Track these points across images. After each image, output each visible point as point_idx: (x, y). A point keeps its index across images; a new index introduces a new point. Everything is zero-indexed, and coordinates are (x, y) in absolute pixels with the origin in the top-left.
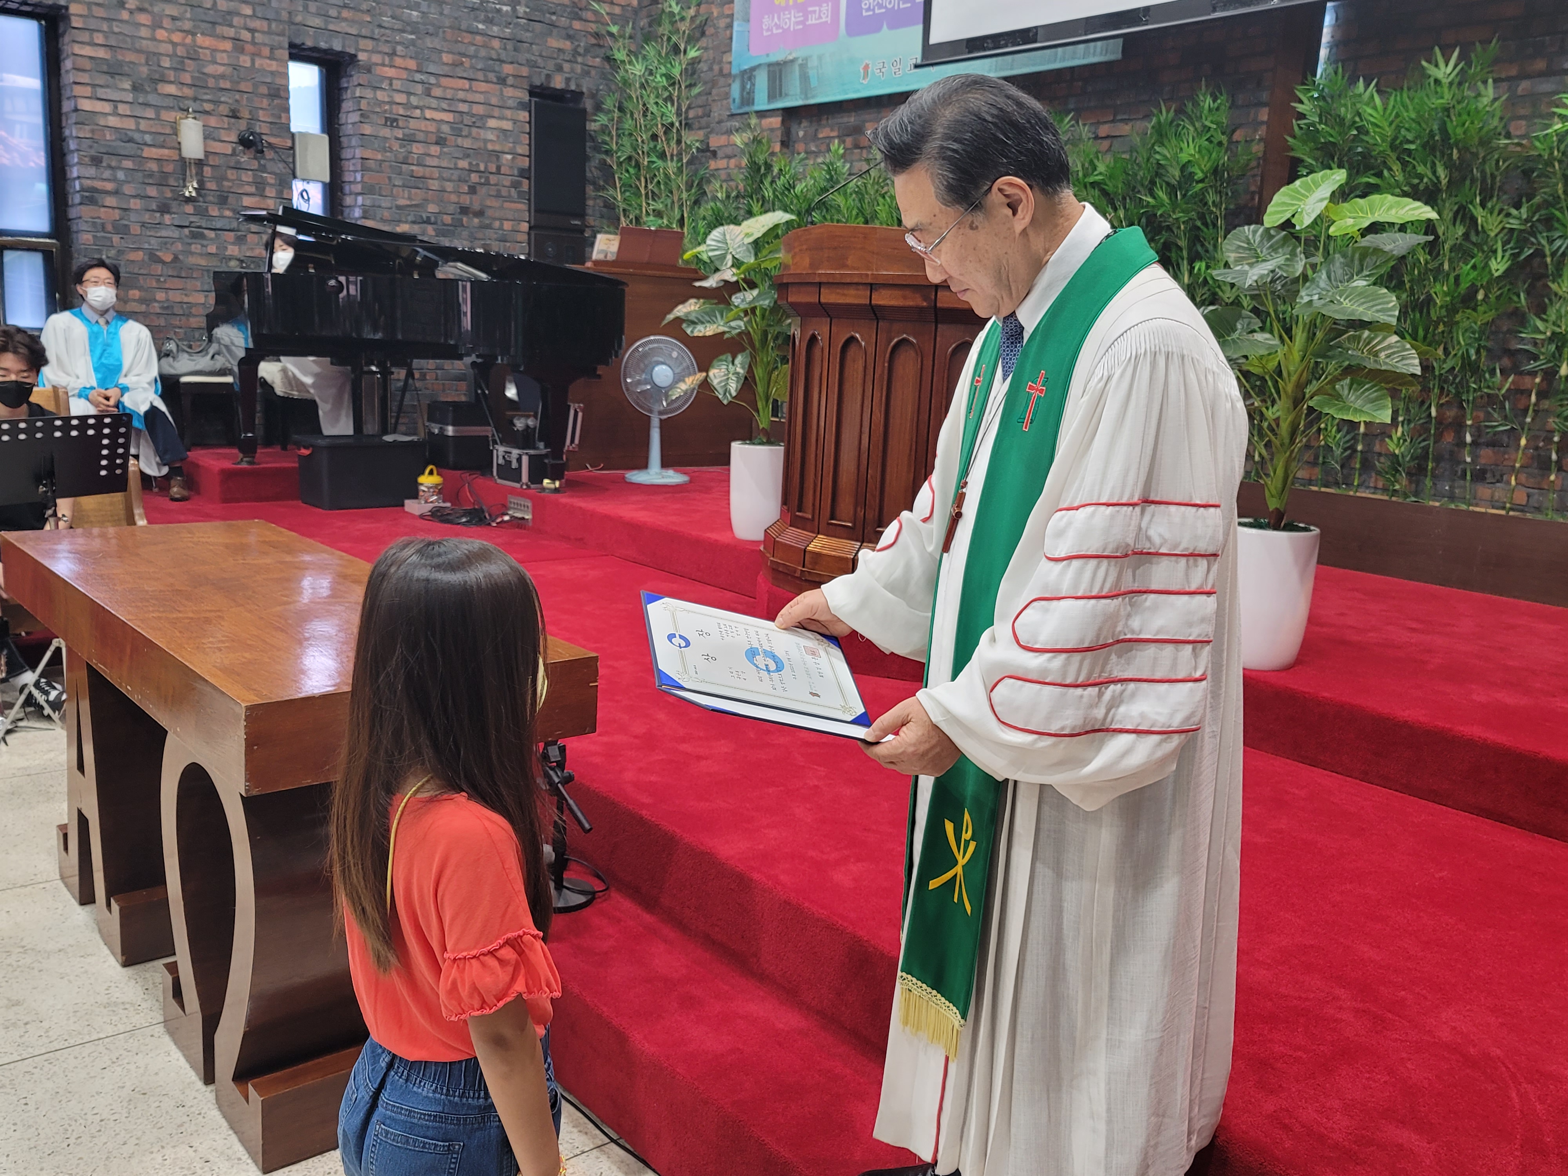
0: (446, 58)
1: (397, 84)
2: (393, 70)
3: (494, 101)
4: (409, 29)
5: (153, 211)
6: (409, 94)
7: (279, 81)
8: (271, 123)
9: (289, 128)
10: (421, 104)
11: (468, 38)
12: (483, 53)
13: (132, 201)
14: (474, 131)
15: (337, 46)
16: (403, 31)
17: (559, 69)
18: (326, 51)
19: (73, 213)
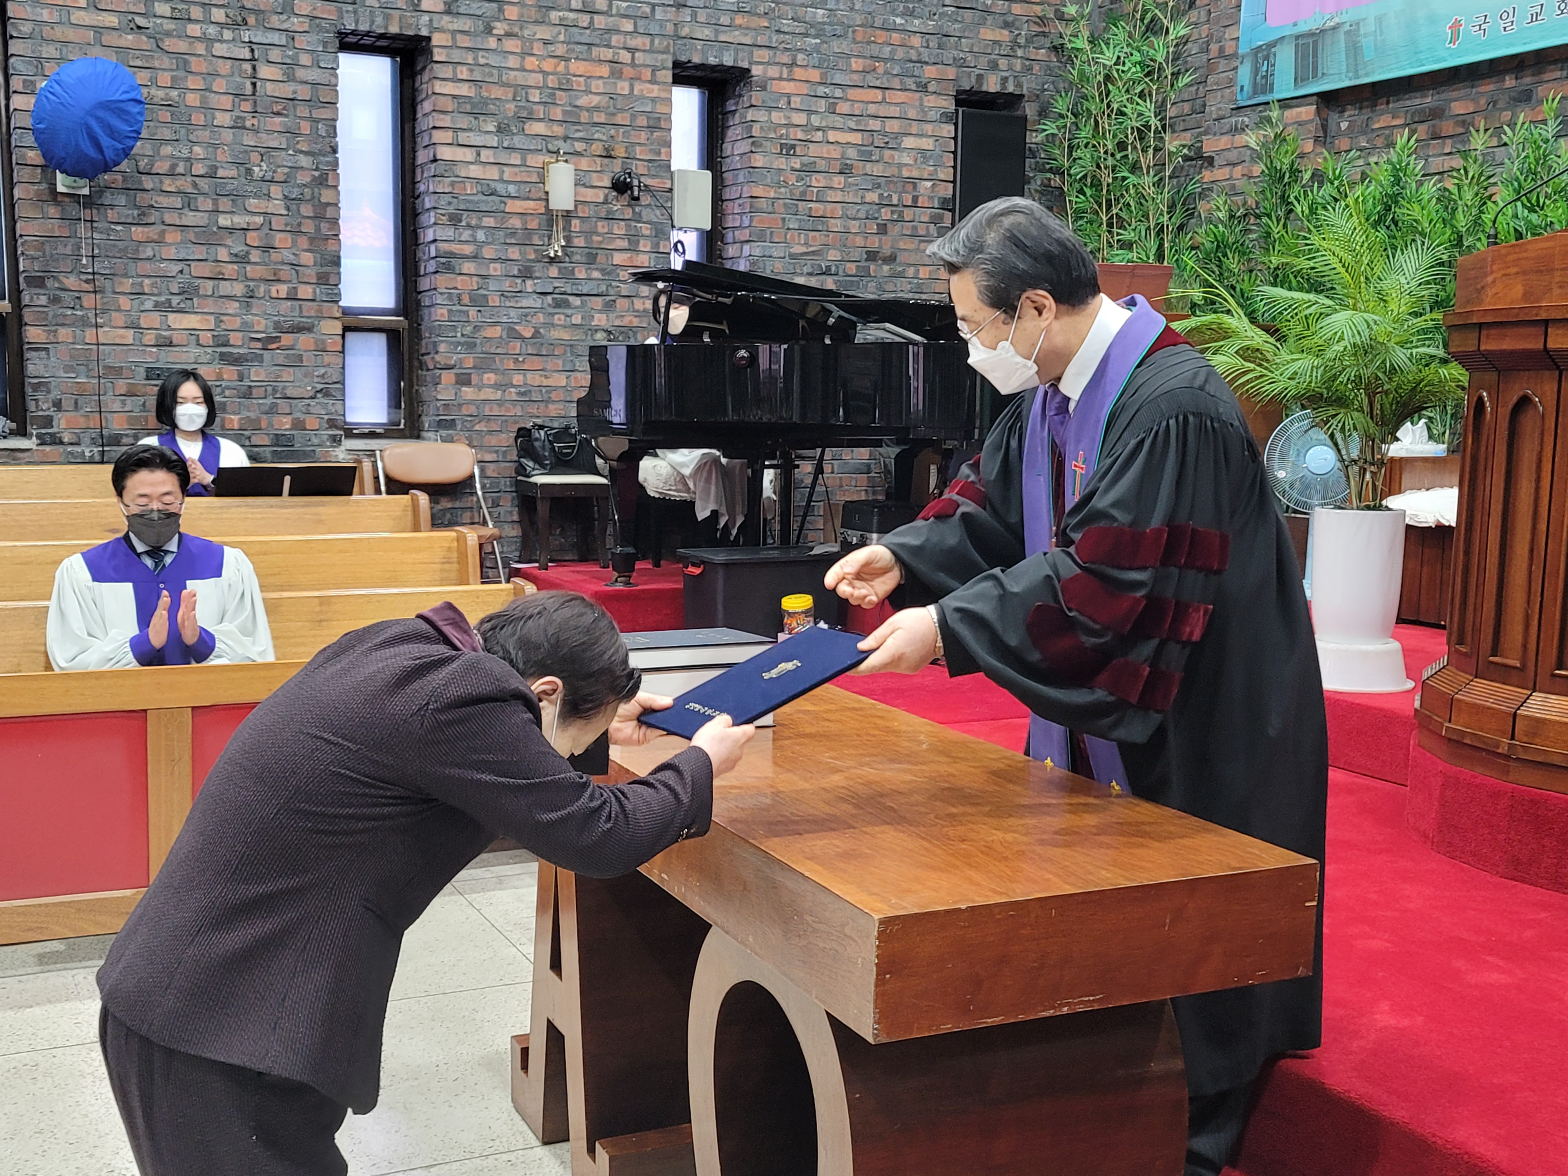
0: (857, 64)
1: (796, 102)
2: (792, 83)
3: (912, 114)
4: (813, 31)
5: (514, 276)
6: (810, 112)
7: (660, 109)
8: (650, 161)
9: (670, 166)
10: (824, 124)
11: (882, 37)
12: (900, 54)
13: (492, 265)
14: (887, 153)
15: (728, 61)
16: (806, 35)
17: (994, 66)
18: (713, 68)
19: (424, 284)
